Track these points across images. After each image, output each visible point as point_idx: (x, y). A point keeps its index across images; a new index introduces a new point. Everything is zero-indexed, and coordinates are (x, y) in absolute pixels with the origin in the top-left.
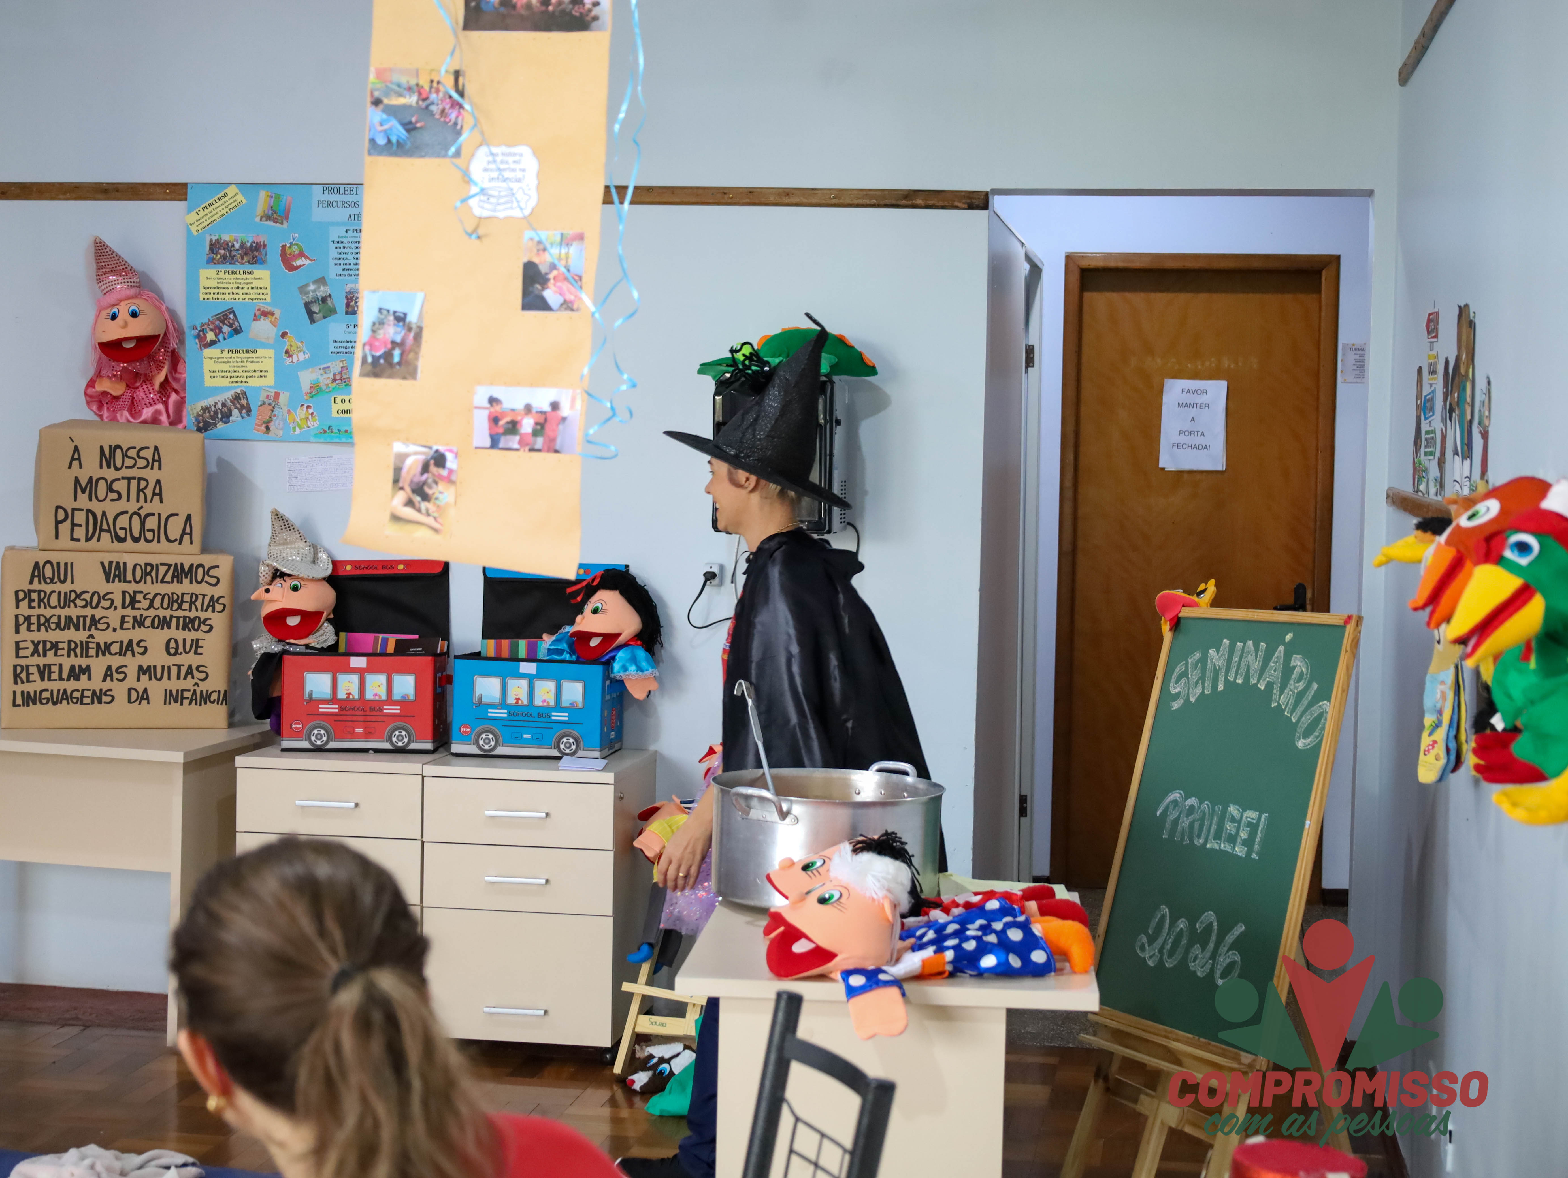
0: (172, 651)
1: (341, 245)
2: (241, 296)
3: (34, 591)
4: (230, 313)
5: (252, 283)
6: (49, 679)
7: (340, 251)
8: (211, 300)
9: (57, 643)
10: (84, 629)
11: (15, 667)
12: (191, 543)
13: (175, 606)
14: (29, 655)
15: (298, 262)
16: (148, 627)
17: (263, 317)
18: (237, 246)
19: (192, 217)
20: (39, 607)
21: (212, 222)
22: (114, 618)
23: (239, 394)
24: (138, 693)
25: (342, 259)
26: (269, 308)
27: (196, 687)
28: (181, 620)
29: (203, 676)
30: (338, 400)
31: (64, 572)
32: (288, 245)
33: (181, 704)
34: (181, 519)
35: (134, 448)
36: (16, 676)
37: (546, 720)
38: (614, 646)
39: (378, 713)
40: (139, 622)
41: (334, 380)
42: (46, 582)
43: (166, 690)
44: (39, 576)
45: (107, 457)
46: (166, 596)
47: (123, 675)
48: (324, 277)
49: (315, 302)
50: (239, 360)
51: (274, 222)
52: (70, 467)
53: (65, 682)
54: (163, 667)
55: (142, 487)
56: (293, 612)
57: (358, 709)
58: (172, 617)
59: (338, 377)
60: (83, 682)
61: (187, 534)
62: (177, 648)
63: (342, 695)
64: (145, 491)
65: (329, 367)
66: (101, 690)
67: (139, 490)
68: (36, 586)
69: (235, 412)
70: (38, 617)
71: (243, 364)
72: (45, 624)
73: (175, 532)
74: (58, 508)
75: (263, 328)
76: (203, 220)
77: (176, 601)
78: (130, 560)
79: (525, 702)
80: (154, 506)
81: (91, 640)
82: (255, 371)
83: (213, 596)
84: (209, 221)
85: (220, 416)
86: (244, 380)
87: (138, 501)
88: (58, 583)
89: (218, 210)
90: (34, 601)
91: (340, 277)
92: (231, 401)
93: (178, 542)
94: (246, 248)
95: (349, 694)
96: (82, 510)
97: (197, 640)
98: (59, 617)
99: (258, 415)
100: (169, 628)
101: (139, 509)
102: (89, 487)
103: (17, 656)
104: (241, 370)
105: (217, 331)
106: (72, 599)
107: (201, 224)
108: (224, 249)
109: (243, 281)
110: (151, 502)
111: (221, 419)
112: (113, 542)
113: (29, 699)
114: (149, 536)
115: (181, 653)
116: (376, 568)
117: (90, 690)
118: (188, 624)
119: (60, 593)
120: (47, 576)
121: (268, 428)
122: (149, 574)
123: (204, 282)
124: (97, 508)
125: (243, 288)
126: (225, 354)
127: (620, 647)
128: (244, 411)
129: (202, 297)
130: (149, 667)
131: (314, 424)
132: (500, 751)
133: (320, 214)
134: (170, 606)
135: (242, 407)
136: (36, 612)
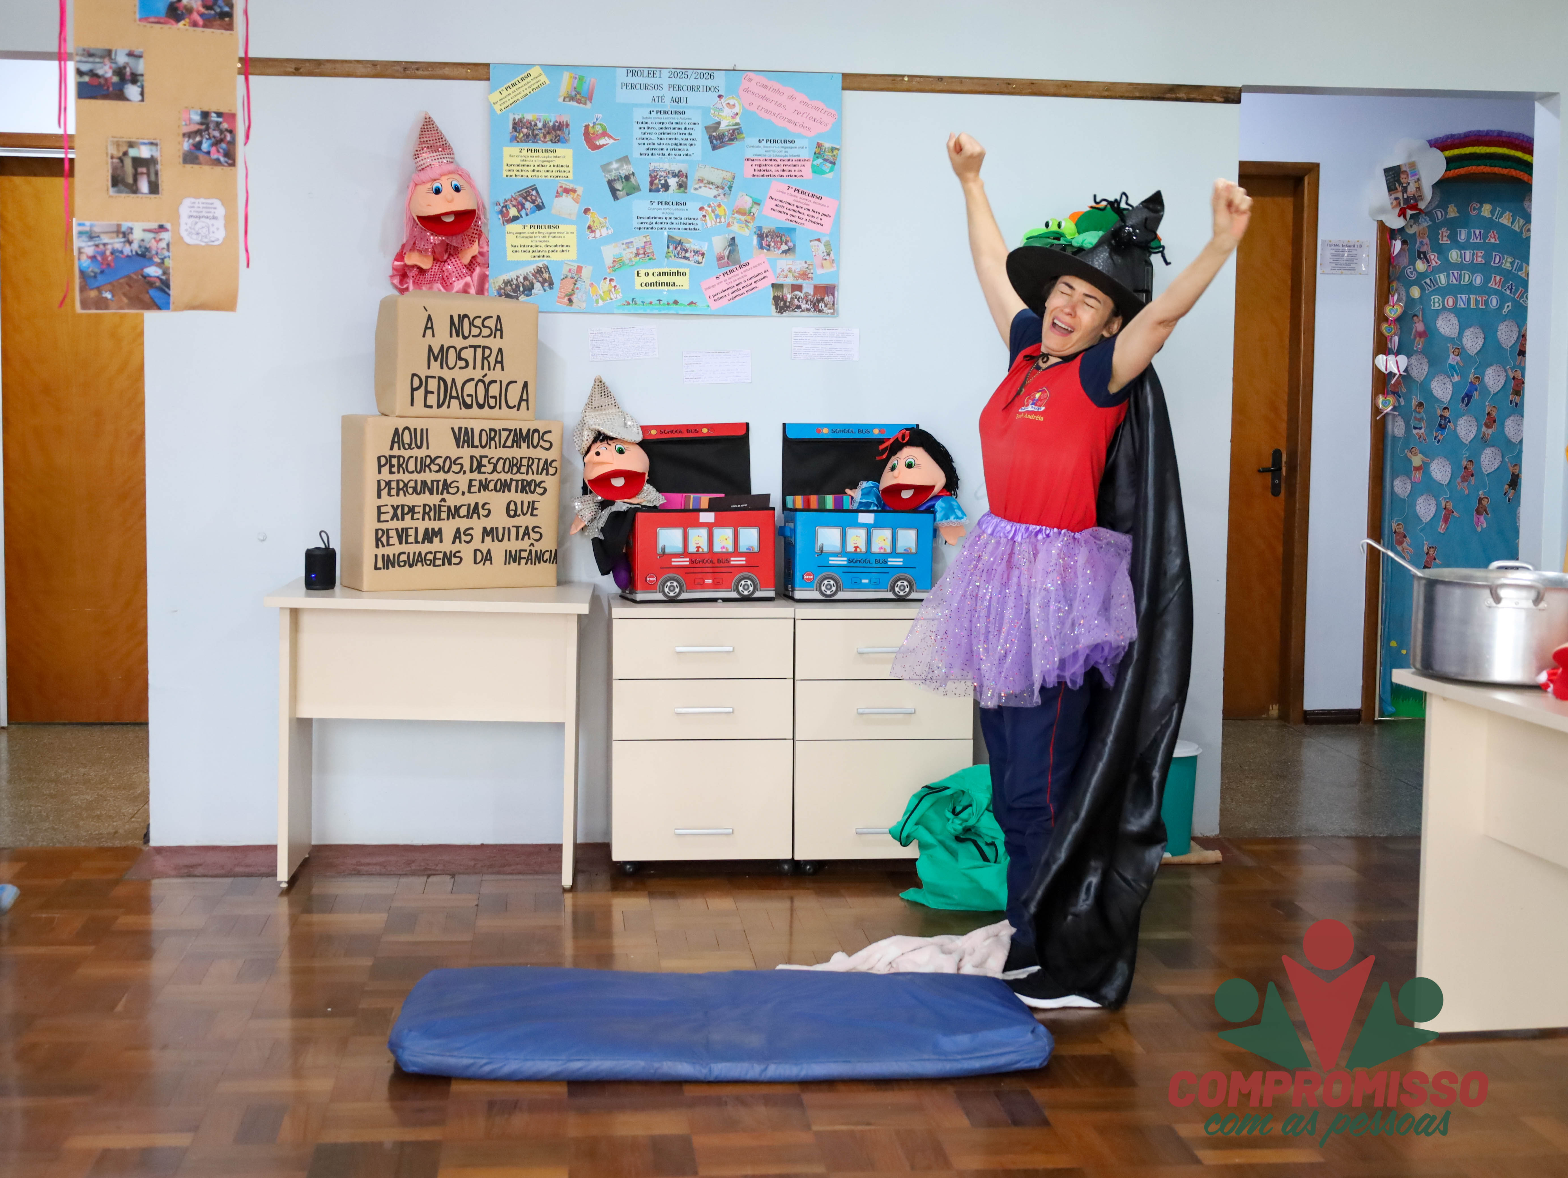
0: (512, 513)
1: (645, 126)
2: (544, 174)
3: (394, 457)
4: (532, 190)
5: (554, 161)
6: (407, 543)
7: (644, 131)
8: (514, 176)
9: (414, 507)
10: (437, 494)
11: (377, 530)
12: (528, 409)
13: (515, 469)
14: (389, 519)
15: (602, 142)
16: (492, 490)
17: (565, 194)
18: (540, 125)
19: (495, 97)
20: (399, 472)
21: (515, 102)
22: (463, 481)
23: (541, 268)
24: (482, 554)
25: (646, 139)
26: (570, 186)
27: (531, 547)
28: (520, 483)
29: (537, 536)
30: (642, 273)
31: (420, 438)
32: (591, 125)
33: (519, 564)
34: (520, 385)
35: (480, 317)
36: (378, 540)
37: (883, 565)
38: (930, 496)
39: (726, 565)
40: (484, 486)
41: (637, 254)
42: (404, 448)
43: (506, 551)
44: (398, 442)
45: (456, 326)
46: (508, 460)
47: (470, 537)
48: (627, 157)
49: (618, 179)
50: (541, 235)
51: (577, 102)
52: (424, 336)
53: (420, 545)
54: (504, 528)
55: (486, 355)
56: (617, 474)
57: (707, 561)
58: (512, 480)
59: (641, 251)
60: (436, 545)
61: (524, 400)
62: (516, 511)
63: (692, 549)
64: (489, 359)
65: (632, 242)
66: (451, 552)
67: (484, 358)
68: (396, 452)
69: (537, 285)
70: (398, 481)
71: (545, 239)
72: (403, 488)
73: (513, 400)
74: (413, 375)
75: (566, 205)
76: (506, 99)
77: (516, 465)
78: (477, 426)
79: (864, 550)
80: (495, 374)
81: (443, 503)
82: (557, 246)
83: (546, 460)
84: (512, 101)
85: (521, 289)
86: (547, 254)
87: (483, 369)
88: (416, 448)
89: (521, 90)
90: (394, 466)
91: (643, 156)
92: (533, 275)
93: (516, 408)
94: (549, 127)
95: (698, 548)
96: (435, 377)
97: (534, 502)
98: (416, 481)
99: (560, 288)
100: (509, 491)
101: (483, 377)
102: (438, 355)
103: (379, 521)
104: (543, 244)
105: (520, 207)
106: (427, 464)
107: (504, 103)
108: (527, 128)
109: (545, 159)
110: (494, 370)
111: (523, 292)
112: (461, 409)
113: (389, 562)
114: (492, 402)
115: (519, 515)
116: (681, 432)
117: (441, 552)
118: (526, 487)
119: (416, 458)
120: (405, 442)
121: (570, 301)
122: (493, 439)
123: (507, 160)
124: (448, 375)
125: (545, 166)
126: (527, 229)
127: (937, 497)
128: (546, 284)
129: (505, 174)
130: (492, 528)
131: (618, 296)
132: (841, 595)
133: (624, 96)
134: (510, 470)
135: (545, 280)
136: (396, 477)
